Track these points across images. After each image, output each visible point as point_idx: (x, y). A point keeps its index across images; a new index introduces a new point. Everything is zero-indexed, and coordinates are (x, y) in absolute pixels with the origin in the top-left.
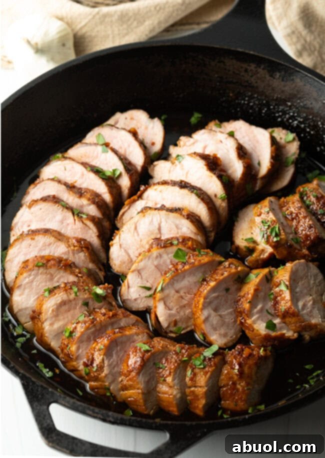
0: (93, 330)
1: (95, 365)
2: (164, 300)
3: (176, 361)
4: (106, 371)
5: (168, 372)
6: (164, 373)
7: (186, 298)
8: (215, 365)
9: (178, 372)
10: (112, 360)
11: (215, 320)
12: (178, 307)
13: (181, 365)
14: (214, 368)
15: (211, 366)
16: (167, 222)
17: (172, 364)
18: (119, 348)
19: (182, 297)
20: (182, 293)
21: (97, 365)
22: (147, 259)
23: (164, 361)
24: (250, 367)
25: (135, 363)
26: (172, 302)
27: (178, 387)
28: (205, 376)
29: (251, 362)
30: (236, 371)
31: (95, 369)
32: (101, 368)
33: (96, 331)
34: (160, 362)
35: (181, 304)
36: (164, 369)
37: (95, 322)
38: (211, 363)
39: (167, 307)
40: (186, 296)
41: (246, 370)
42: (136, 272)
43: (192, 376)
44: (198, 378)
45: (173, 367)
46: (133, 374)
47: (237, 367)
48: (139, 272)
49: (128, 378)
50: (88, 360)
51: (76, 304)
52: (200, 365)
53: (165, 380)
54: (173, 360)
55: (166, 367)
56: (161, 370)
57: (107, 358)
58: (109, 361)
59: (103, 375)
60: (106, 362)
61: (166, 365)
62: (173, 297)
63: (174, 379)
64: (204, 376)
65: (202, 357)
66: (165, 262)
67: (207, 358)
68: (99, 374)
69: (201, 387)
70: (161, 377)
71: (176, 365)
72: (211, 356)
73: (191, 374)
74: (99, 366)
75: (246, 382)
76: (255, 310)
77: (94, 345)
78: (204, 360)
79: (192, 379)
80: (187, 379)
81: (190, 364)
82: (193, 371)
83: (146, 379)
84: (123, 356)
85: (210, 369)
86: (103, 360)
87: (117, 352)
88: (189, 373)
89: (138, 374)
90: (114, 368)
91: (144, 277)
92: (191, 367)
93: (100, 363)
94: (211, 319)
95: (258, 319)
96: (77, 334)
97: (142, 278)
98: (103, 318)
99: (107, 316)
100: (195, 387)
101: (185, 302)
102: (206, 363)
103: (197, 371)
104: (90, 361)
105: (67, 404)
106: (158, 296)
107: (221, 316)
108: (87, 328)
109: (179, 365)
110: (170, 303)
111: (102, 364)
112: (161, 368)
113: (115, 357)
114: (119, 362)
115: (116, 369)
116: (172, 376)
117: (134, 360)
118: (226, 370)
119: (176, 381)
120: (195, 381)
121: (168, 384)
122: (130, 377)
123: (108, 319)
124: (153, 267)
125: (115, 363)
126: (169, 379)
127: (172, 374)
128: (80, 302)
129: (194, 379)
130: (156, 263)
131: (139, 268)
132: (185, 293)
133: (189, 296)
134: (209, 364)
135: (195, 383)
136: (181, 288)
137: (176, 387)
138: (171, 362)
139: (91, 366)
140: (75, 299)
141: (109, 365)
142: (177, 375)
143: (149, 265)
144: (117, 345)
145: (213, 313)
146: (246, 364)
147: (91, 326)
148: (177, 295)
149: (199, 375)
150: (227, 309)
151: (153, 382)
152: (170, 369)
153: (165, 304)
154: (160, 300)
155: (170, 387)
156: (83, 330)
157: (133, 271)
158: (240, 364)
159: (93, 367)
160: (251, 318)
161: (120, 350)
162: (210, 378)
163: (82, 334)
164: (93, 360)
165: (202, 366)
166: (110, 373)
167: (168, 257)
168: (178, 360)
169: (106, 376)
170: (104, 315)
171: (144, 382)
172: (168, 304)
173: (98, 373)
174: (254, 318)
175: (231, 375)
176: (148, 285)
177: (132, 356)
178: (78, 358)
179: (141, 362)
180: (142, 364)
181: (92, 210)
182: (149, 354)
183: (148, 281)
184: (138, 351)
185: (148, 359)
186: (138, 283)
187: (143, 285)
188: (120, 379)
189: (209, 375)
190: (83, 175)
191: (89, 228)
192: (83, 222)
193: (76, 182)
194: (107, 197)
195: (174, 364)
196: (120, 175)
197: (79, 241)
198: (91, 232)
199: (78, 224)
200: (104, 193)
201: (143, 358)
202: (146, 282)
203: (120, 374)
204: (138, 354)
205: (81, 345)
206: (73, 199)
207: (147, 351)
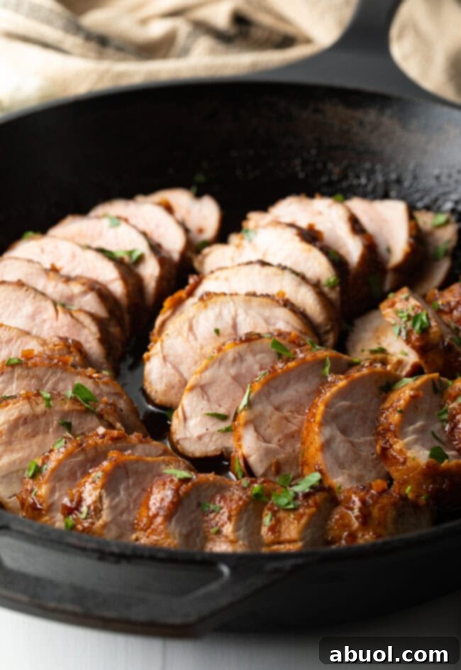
0: (81, 458)
1: (84, 509)
2: (254, 423)
3: (240, 499)
4: (105, 516)
5: (225, 517)
6: (217, 519)
7: (295, 421)
8: (316, 505)
9: (245, 517)
10: (117, 500)
11: (341, 446)
12: (280, 436)
13: (251, 506)
14: (313, 510)
15: (308, 506)
16: (247, 314)
17: (233, 502)
18: (131, 481)
19: (287, 419)
20: (286, 412)
21: (89, 507)
22: (216, 365)
23: (218, 498)
24: (382, 509)
25: (162, 500)
26: (269, 426)
27: (246, 543)
28: (299, 521)
29: (385, 500)
30: (356, 512)
31: (83, 516)
32: (96, 510)
33: (87, 459)
34: (212, 499)
35: (287, 431)
36: (218, 513)
37: (84, 445)
38: (307, 501)
39: (261, 437)
40: (295, 418)
41: (375, 512)
42: (199, 390)
43: (273, 522)
44: (283, 528)
45: (234, 507)
46: (159, 520)
47: (358, 504)
48: (203, 389)
49: (149, 531)
50: (71, 501)
51: (48, 424)
52: (289, 504)
53: (219, 532)
54: (236, 497)
55: (221, 508)
56: (212, 516)
57: (108, 494)
58: (112, 499)
59: (100, 522)
60: (106, 503)
61: (222, 504)
62: (271, 418)
63: (236, 529)
64: (296, 522)
65: (291, 493)
66: (249, 370)
67: (301, 494)
68: (93, 524)
69: (290, 542)
70: (212, 527)
71: (241, 503)
72: (307, 490)
73: (271, 520)
74: (92, 508)
75: (375, 533)
76: (411, 428)
77: (83, 481)
78: (296, 497)
79: (273, 529)
80: (264, 530)
81: (269, 505)
82: (274, 513)
83: (184, 531)
84: (139, 496)
85: (307, 511)
86: (100, 498)
87: (127, 488)
88: (267, 520)
89: (168, 518)
90: (121, 514)
91: (213, 398)
92: (270, 509)
93: (95, 502)
95: (416, 441)
96: (51, 465)
97: (209, 400)
98: (99, 441)
99: (106, 438)
100: (280, 543)
101: (293, 428)
102: (299, 503)
103: (282, 514)
104: (76, 500)
106: (243, 416)
107: (353, 444)
108: (70, 455)
109: (246, 504)
110: (265, 429)
111: (99, 505)
112: (213, 511)
113: (122, 493)
114: (132, 506)
115: (125, 517)
116: (233, 523)
117: (160, 497)
118: (337, 514)
119: (241, 532)
120: (280, 532)
121: (226, 537)
122: (153, 527)
123: (110, 442)
124: (229, 380)
125: (123, 505)
126: (228, 529)
127: (233, 519)
128: (56, 420)
129: (278, 527)
130: (233, 371)
131: (203, 382)
132: (291, 411)
133: (300, 417)
134: (306, 504)
135: (280, 536)
136: (285, 403)
137: (241, 543)
138: (231, 500)
139: (76, 512)
140: (44, 413)
141: (113, 508)
142: (243, 522)
143: (224, 374)
144: (127, 476)
145: (339, 437)
146: (375, 502)
147: (77, 450)
148: (277, 415)
149: (286, 521)
150: (363, 435)
151: (198, 540)
152: (230, 511)
153: (256, 430)
154: (246, 424)
155: (233, 542)
156: (61, 456)
157: (192, 389)
158: (363, 501)
159: (81, 513)
160: (402, 439)
161: (135, 484)
162: (307, 526)
163: (60, 463)
164: (80, 501)
165: (291, 506)
166: (114, 521)
167: (257, 364)
168: (244, 497)
169: (105, 526)
170: (103, 436)
171: (180, 535)
172: (262, 430)
173: (90, 520)
174: (409, 439)
175: (347, 521)
176: (222, 411)
177: (155, 490)
178: (50, 508)
179: (174, 497)
180: (175, 500)
181: (90, 302)
182: (190, 484)
183: (220, 406)
184: (168, 483)
185: (187, 494)
186: (202, 409)
187: (214, 412)
188: (134, 536)
189: (304, 521)
190: (74, 256)
191: (84, 326)
192: (72, 316)
193: (61, 268)
194: (118, 288)
195: (237, 503)
196: (141, 259)
197: (64, 340)
198: (86, 332)
199: (64, 319)
200: (113, 281)
201: (177, 491)
202: (217, 406)
203: (134, 528)
204: (167, 487)
205: (57, 485)
206: (56, 286)
207: (185, 481)
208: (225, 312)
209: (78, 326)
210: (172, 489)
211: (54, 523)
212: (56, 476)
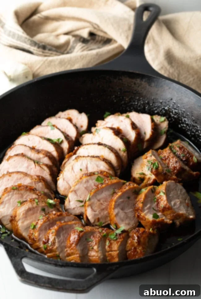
0: (48, 223)
1: (50, 242)
2: (91, 206)
3: (99, 237)
4: (57, 245)
5: (94, 243)
6: (92, 244)
7: (104, 204)
8: (123, 238)
9: (101, 243)
10: (60, 239)
11: (122, 214)
12: (99, 210)
13: (103, 239)
14: (122, 239)
15: (120, 238)
17: (97, 238)
18: (64, 232)
19: (102, 204)
20: (102, 201)
21: (51, 242)
22: (80, 184)
23: (92, 237)
24: (144, 238)
25: (74, 238)
26: (96, 207)
27: (101, 252)
28: (118, 244)
29: (144, 235)
30: (136, 241)
32: (54, 243)
33: (50, 224)
34: (90, 237)
36: (92, 242)
37: (49, 218)
38: (120, 236)
39: (93, 210)
40: (104, 203)
41: (142, 240)
42: (74, 192)
43: (109, 244)
44: (113, 246)
45: (97, 240)
46: (74, 245)
47: (136, 238)
48: (75, 192)
49: (70, 248)
50: (46, 240)
51: (37, 210)
52: (114, 238)
53: (93, 248)
54: (98, 236)
55: (93, 240)
56: (90, 243)
57: (57, 237)
58: (58, 239)
59: (55, 247)
60: (57, 240)
61: (93, 239)
62: (96, 204)
63: (98, 247)
64: (116, 244)
65: (115, 234)
66: (91, 185)
67: (118, 234)
69: (115, 251)
70: (90, 247)
71: (99, 238)
72: (120, 233)
73: (109, 243)
74: (52, 242)
75: (142, 247)
76: (146, 208)
77: (49, 232)
78: (116, 235)
79: (109, 247)
80: (107, 247)
81: (108, 238)
82: (110, 241)
83: (82, 248)
84: (67, 236)
85: (120, 240)
86: (55, 239)
87: (63, 234)
88: (107, 243)
89: (76, 245)
90: (62, 243)
91: (78, 195)
92: (109, 240)
93: (53, 240)
94: (119, 214)
95: (148, 212)
96: (38, 226)
97: (77, 195)
98: (54, 216)
99: (56, 215)
100: (112, 251)
101: (103, 207)
102: (117, 237)
103: (112, 241)
104: (47, 239)
105: (32, 257)
106: (87, 203)
107: (126, 213)
108: (45, 222)
109: (101, 239)
110: (95, 207)
111: (54, 241)
112: (90, 241)
113: (62, 236)
114: (65, 240)
115: (63, 244)
116: (97, 245)
117: (73, 237)
118: (130, 241)
119: (100, 248)
120: (112, 248)
121: (95, 250)
122: (72, 247)
123: (57, 217)
124: (84, 189)
125: (62, 241)
126: (96, 247)
127: (97, 244)
128: (40, 209)
129: (111, 246)
130: (85, 186)
131: (75, 189)
132: (103, 201)
133: (106, 203)
134: (120, 237)
135: (111, 249)
136: (101, 199)
137: (100, 252)
138: (96, 238)
139: (47, 243)
140: (36, 207)
141: (59, 242)
142: (100, 245)
143: (82, 187)
144: (63, 230)
145: (121, 211)
146: (141, 236)
147: (47, 221)
148: (98, 203)
149: (114, 244)
150: (129, 209)
151: (86, 251)
152: (96, 241)
153: (91, 208)
154: (88, 206)
155: (97, 252)
156: (42, 223)
157: (72, 192)
158: (138, 237)
159: (49, 244)
160: (143, 212)
161: (65, 233)
162: (120, 245)
163: (42, 225)
164: (48, 240)
165: (115, 239)
166: (60, 246)
167: (92, 182)
168: (100, 236)
169: (57, 248)
170: (55, 214)
171: (81, 250)
172: (93, 208)
173: (52, 246)
174: (146, 212)
175: (133, 244)
176: (81, 199)
177: (72, 235)
178: (39, 240)
179: (78, 238)
180: (78, 239)
181: (46, 160)
182: (83, 233)
183: (81, 197)
184: (76, 232)
185: (82, 236)
186: (75, 199)
187: (78, 199)
188: (66, 250)
189: (119, 243)
190: (40, 142)
191: (45, 170)
192: (40, 167)
193: (35, 147)
194: (55, 154)
195: (98, 238)
196: (62, 142)
197: (38, 176)
198: (45, 172)
199: (38, 168)
200: (53, 151)
201: (79, 235)
202: (80, 198)
203: (66, 247)
204: (76, 234)
205: (41, 232)
206: (34, 155)
207: (81, 231)
208: (84, 163)
209: (43, 170)
210: (77, 235)
211: (40, 245)
212: (41, 229)
